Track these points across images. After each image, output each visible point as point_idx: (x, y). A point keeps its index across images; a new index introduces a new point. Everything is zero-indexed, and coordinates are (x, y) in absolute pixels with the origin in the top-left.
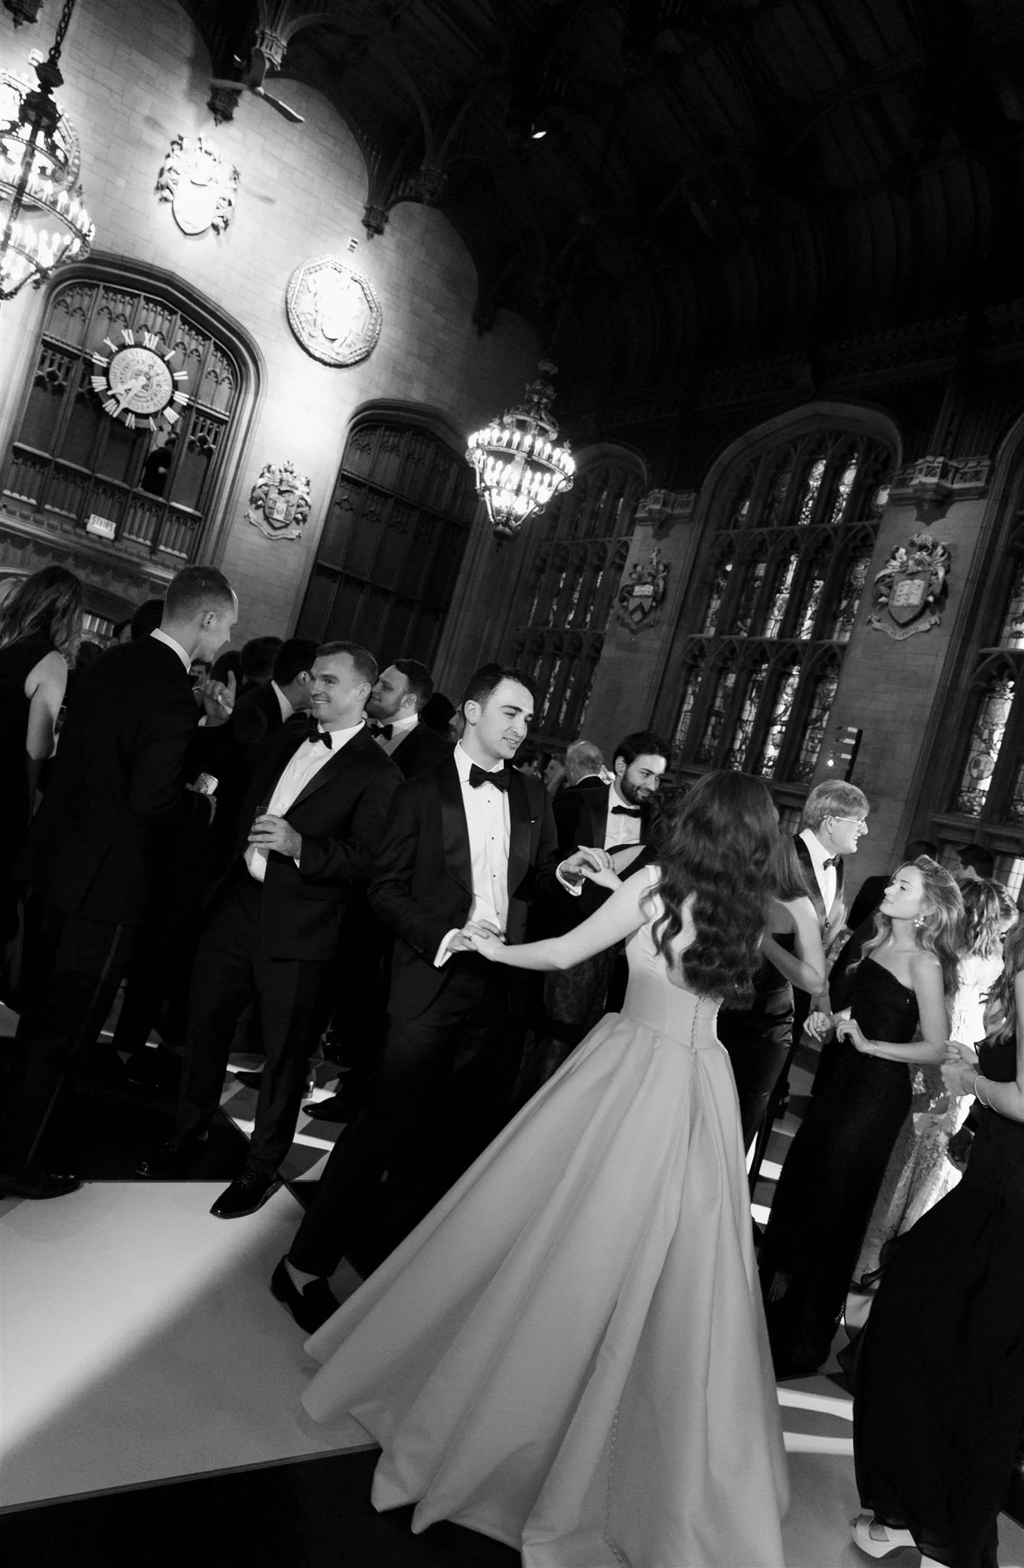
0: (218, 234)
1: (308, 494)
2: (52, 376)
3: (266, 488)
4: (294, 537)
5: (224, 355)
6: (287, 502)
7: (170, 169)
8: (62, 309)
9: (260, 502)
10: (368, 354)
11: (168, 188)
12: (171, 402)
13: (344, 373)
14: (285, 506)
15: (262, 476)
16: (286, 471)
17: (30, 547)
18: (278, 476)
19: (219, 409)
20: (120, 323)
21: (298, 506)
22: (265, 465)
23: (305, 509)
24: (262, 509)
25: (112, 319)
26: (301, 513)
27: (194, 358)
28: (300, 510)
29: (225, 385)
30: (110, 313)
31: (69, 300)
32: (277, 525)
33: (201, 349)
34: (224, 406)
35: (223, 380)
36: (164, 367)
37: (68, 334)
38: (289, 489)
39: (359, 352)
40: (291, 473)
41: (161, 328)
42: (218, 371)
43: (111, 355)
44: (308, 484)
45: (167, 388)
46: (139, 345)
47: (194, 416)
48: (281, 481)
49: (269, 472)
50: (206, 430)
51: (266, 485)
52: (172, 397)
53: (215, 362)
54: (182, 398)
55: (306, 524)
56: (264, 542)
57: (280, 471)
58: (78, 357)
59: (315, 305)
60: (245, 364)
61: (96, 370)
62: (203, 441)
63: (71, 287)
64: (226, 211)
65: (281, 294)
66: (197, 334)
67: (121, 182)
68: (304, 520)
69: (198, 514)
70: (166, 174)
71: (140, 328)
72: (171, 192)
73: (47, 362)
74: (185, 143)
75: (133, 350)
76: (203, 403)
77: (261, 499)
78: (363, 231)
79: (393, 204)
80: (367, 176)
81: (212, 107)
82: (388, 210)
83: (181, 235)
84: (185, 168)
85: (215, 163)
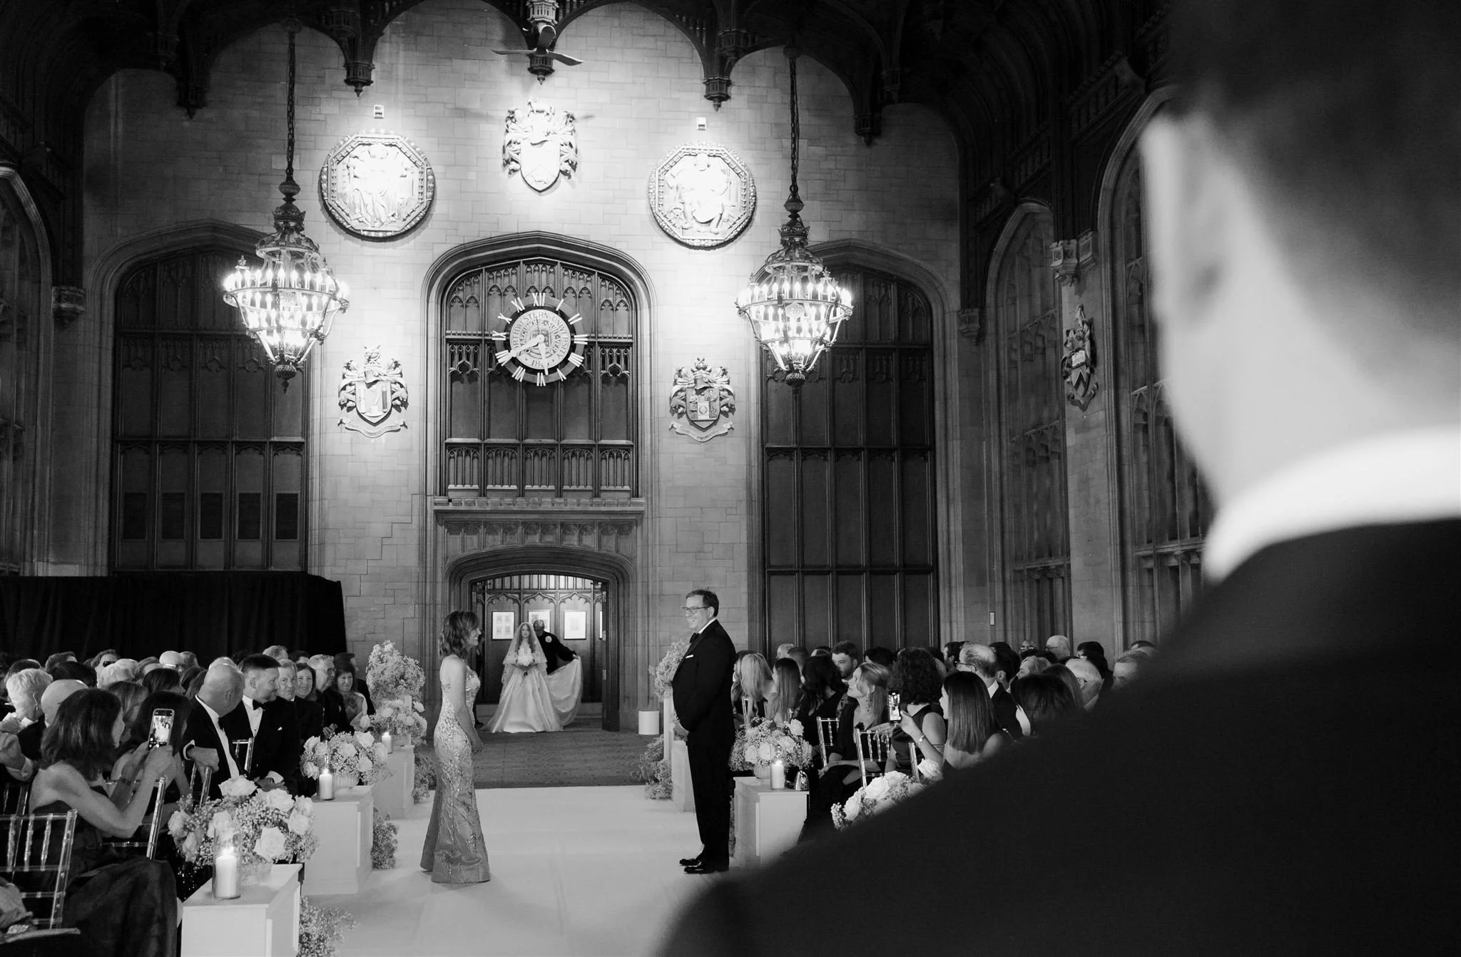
0: (570, 177)
1: (728, 382)
2: (463, 367)
3: (683, 394)
4: (727, 431)
5: (612, 281)
6: (708, 399)
7: (510, 142)
8: (457, 305)
9: (681, 410)
10: (750, 220)
11: (512, 160)
12: (573, 348)
13: (731, 248)
14: (707, 404)
15: (675, 383)
16: (698, 369)
18: (691, 376)
19: (622, 334)
20: (510, 294)
21: (721, 399)
22: (675, 372)
23: (729, 400)
24: (685, 415)
25: (502, 295)
26: (726, 405)
27: (585, 296)
28: (723, 402)
29: (622, 309)
30: (499, 290)
31: (461, 295)
32: (704, 425)
33: (589, 286)
34: (626, 331)
35: (618, 305)
36: (558, 318)
37: (465, 326)
38: (706, 385)
39: (739, 222)
40: (704, 369)
41: (548, 283)
42: (611, 299)
43: (507, 328)
44: (725, 372)
45: (566, 335)
46: (529, 308)
47: (599, 350)
48: (695, 379)
49: (680, 376)
50: (615, 359)
51: (681, 390)
52: (572, 342)
53: (606, 293)
54: (581, 340)
55: (736, 412)
56: (696, 448)
57: (693, 372)
58: (481, 340)
59: (680, 198)
60: (632, 282)
61: (498, 346)
62: (615, 371)
63: (460, 283)
64: (571, 155)
65: (644, 202)
66: (582, 274)
67: (472, 175)
68: (732, 409)
69: (630, 443)
70: (508, 149)
71: (528, 291)
72: (517, 162)
73: (456, 357)
74: (518, 115)
75: (525, 315)
76: (606, 335)
77: (680, 406)
78: (710, 105)
79: (731, 67)
80: (696, 52)
81: (532, 70)
82: (728, 73)
83: (536, 194)
84: (525, 135)
85: (548, 118)
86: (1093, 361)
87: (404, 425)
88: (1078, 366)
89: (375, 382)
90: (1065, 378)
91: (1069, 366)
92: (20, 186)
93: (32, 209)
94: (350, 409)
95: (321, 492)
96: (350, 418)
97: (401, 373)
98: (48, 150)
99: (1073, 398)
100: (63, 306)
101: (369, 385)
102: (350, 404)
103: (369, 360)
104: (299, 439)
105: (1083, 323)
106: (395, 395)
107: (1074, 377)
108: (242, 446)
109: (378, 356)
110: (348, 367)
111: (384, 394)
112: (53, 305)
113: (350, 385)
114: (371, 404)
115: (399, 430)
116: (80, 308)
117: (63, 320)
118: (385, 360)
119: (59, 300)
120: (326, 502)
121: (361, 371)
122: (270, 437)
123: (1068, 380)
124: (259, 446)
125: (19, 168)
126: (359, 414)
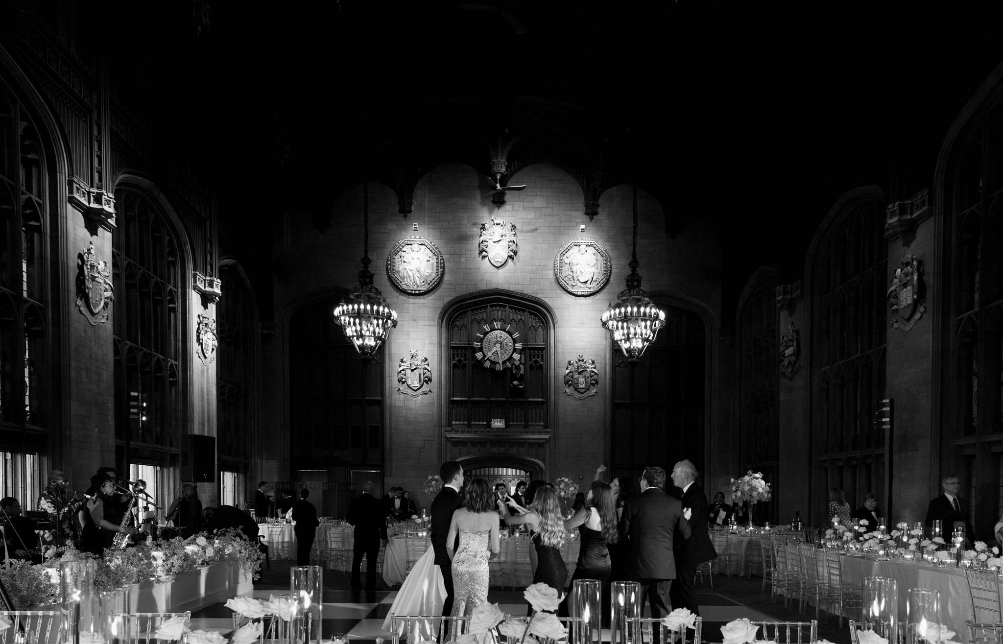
0: (513, 259)
1: (595, 368)
2: (459, 361)
3: (571, 374)
4: (594, 393)
5: (535, 315)
6: (584, 377)
7: (483, 241)
8: (456, 328)
9: (570, 383)
10: (608, 281)
11: (484, 251)
12: (515, 350)
13: (598, 297)
14: (583, 379)
15: (567, 369)
16: (579, 361)
17: (469, 445)
18: (576, 365)
19: (540, 344)
20: (483, 322)
21: (591, 377)
22: (567, 362)
23: (595, 377)
24: (572, 386)
25: (479, 323)
27: (521, 323)
28: (593, 378)
29: (540, 330)
30: (477, 321)
31: (458, 323)
32: (582, 391)
33: (523, 318)
34: (542, 341)
35: (538, 328)
36: (507, 335)
37: (460, 340)
38: (584, 370)
39: (602, 282)
40: (583, 360)
41: (502, 316)
42: (534, 324)
43: (481, 340)
44: (593, 363)
45: (511, 344)
46: (493, 329)
47: (528, 352)
48: (578, 367)
49: (570, 365)
50: (536, 356)
51: (570, 372)
52: (514, 347)
53: (532, 321)
54: (519, 346)
55: (599, 384)
56: (578, 403)
57: (576, 362)
58: (467, 347)
59: (571, 269)
60: (546, 315)
61: (477, 350)
62: (536, 362)
63: (457, 317)
64: (514, 247)
65: (552, 272)
66: (519, 311)
67: (463, 260)
68: (597, 382)
69: (544, 400)
70: (481, 245)
71: (492, 321)
72: (486, 252)
73: (456, 355)
74: (487, 226)
75: (491, 333)
76: (532, 344)
77: (570, 380)
78: (587, 218)
79: (599, 195)
80: (581, 190)
81: (494, 202)
82: (597, 200)
83: (495, 269)
84: (489, 237)
85: (502, 227)
86: (797, 353)
87: (430, 391)
88: (789, 356)
89: (415, 369)
90: (781, 363)
91: (784, 356)
92: (241, 270)
93: (248, 282)
94: (403, 383)
95: (390, 423)
96: (403, 388)
97: (428, 364)
99: (785, 374)
100: (265, 331)
101: (412, 371)
102: (403, 380)
103: (412, 358)
104: (380, 398)
105: (793, 331)
106: (426, 375)
107: (786, 363)
108: (352, 402)
109: (417, 355)
110: (402, 361)
111: (420, 375)
112: (260, 331)
113: (403, 370)
114: (413, 380)
115: (427, 393)
116: (273, 333)
117: (265, 338)
118: (421, 357)
119: (263, 328)
120: (392, 430)
121: (408, 363)
122: (365, 397)
123: (782, 364)
124: (360, 402)
125: (240, 260)
126: (408, 385)
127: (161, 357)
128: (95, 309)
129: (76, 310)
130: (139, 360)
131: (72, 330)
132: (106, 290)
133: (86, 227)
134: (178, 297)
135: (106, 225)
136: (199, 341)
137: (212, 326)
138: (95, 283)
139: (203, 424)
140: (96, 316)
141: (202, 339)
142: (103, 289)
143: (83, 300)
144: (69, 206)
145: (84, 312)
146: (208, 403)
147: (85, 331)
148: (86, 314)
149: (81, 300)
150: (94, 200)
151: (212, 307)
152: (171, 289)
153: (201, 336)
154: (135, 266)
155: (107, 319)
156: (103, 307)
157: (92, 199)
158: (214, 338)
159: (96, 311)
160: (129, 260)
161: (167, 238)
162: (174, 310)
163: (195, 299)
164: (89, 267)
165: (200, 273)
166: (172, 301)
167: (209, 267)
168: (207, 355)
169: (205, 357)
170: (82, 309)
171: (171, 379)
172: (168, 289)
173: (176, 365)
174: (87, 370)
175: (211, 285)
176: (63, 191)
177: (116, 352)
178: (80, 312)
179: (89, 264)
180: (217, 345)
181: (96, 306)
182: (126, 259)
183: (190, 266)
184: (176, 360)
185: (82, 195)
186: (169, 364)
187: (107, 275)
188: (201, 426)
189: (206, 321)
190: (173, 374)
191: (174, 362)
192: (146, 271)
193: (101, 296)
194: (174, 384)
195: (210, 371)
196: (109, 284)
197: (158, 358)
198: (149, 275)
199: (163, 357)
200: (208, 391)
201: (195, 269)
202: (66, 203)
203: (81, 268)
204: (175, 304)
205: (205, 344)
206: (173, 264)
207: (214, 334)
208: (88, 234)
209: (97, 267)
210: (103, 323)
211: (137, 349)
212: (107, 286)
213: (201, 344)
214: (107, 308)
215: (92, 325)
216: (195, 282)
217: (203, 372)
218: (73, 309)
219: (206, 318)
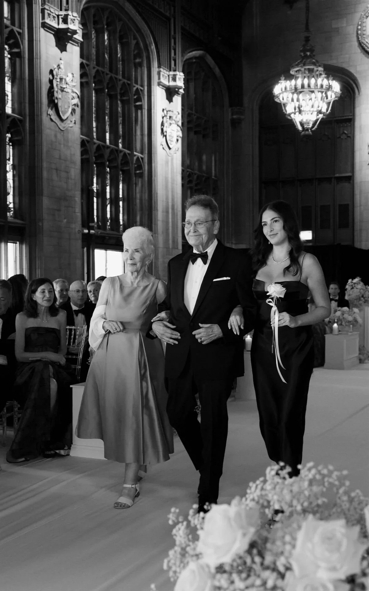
92: (210, 60)
93: (217, 70)
95: (360, 201)
98: (220, 38)
100: (235, 117)
104: (350, 174)
108: (321, 180)
112: (230, 117)
116: (242, 117)
117: (235, 123)
119: (232, 114)
120: (362, 207)
122: (334, 175)
124: (329, 180)
125: (207, 50)
127: (127, 151)
128: (63, 115)
129: (48, 119)
130: (106, 156)
131: (44, 137)
132: (73, 98)
133: (57, 46)
134: (144, 95)
135: (73, 41)
136: (163, 134)
137: (176, 117)
138: (64, 93)
139: (167, 212)
140: (65, 122)
141: (166, 132)
142: (71, 97)
143: (54, 109)
144: (42, 30)
145: (54, 120)
146: (172, 192)
147: (56, 136)
148: (56, 122)
149: (52, 109)
150: (63, 21)
151: (177, 100)
152: (137, 89)
153: (165, 129)
154: (103, 72)
155: (75, 123)
156: (72, 113)
157: (61, 20)
158: (179, 129)
159: (64, 117)
160: (97, 68)
161: (134, 42)
162: (140, 107)
163: (159, 94)
164: (59, 80)
165: (164, 69)
166: (139, 99)
167: (173, 62)
168: (171, 146)
169: (170, 148)
170: (52, 117)
171: (138, 172)
172: (135, 89)
173: (142, 158)
174: (57, 169)
175: (174, 79)
176: (38, 19)
177: (84, 152)
178: (51, 120)
179: (58, 77)
180: (181, 135)
181: (64, 113)
182: (94, 68)
183: (155, 64)
184: (142, 153)
185: (52, 19)
186: (135, 158)
187: (74, 84)
188: (165, 214)
189: (170, 114)
190: (140, 167)
191: (140, 155)
192: (113, 75)
193: (69, 104)
194: (141, 175)
195: (175, 161)
196: (76, 93)
197: (125, 154)
198: (116, 78)
199: (129, 152)
200: (173, 180)
201: (159, 67)
202: (39, 28)
203: (51, 82)
204: (141, 101)
205: (170, 136)
206: (140, 65)
207: (178, 125)
208: (59, 51)
209: (65, 80)
210: (71, 127)
211: (104, 146)
212: (74, 95)
213: (166, 136)
214: (75, 113)
215: (61, 130)
216: (159, 78)
217: (167, 162)
218: (45, 118)
219: (170, 111)
